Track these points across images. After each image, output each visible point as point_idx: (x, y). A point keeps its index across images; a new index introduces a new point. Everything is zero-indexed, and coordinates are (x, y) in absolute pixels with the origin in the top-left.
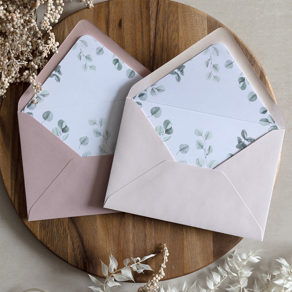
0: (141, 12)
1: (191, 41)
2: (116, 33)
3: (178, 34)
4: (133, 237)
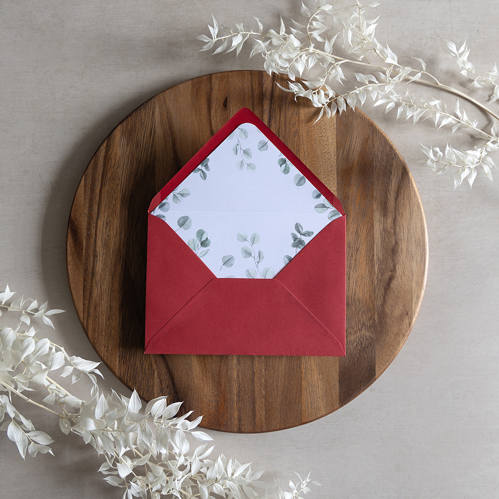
0: (252, 89)
2: (220, 115)
3: (299, 118)
4: (238, 375)
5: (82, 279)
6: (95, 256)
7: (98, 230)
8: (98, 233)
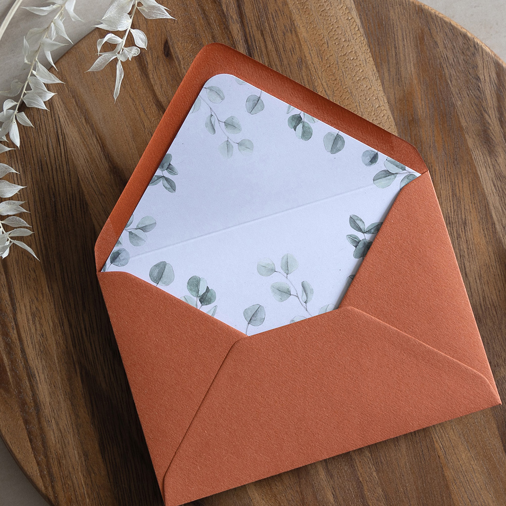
0: (204, 13)
1: (329, 42)
2: (165, 72)
3: (297, 36)
4: (335, 497)
5: (21, 422)
6: (31, 376)
7: (22, 330)
8: (23, 335)
